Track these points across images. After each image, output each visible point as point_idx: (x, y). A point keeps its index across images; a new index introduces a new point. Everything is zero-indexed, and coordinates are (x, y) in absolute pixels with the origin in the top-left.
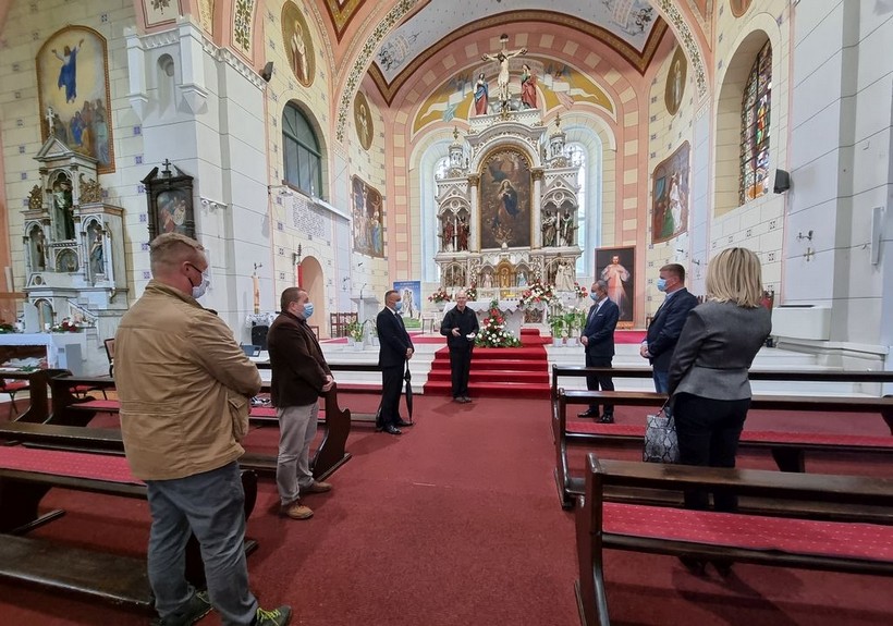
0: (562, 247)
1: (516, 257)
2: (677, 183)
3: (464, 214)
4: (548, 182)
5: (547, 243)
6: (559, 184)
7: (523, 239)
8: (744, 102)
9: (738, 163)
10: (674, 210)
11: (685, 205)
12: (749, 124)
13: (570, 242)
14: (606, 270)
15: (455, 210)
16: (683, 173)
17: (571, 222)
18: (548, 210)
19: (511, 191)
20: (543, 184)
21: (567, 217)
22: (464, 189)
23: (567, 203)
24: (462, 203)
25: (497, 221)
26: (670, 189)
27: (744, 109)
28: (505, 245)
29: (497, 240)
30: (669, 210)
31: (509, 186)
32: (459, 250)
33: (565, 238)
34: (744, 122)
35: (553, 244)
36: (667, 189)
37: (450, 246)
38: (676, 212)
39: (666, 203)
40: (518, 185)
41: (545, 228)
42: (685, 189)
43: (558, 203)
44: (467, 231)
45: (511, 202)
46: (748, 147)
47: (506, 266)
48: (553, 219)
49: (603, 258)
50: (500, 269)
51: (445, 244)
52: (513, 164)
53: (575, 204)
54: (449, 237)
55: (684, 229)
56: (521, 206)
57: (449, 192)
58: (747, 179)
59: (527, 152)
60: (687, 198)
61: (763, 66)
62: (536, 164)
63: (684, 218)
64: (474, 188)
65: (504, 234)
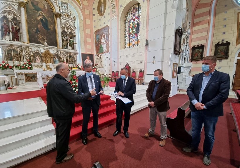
0: (70, 50)
1: (52, 51)
2: (104, 37)
3: (16, 22)
4: (63, 21)
5: (64, 47)
6: (67, 24)
7: (53, 43)
8: (126, 20)
9: (124, 36)
10: (103, 45)
11: (108, 44)
12: (127, 26)
13: (73, 48)
14: (85, 61)
15: (10, 17)
16: (106, 35)
17: (73, 41)
18: (64, 33)
19: (45, 18)
20: (61, 21)
21: (71, 38)
22: (16, 8)
23: (70, 33)
24: (14, 14)
25: (37, 31)
26: (101, 38)
27: (125, 22)
28: (46, 43)
29: (39, 40)
30: (101, 45)
31: (43, 15)
32: (13, 40)
33: (71, 47)
34: (125, 26)
35: (67, 48)
36: (100, 39)
37: (7, 37)
38: (104, 46)
39: (100, 43)
40: (48, 17)
41: (63, 40)
42: (107, 40)
43: (68, 31)
44: (18, 30)
45: (45, 24)
46: (127, 33)
47: (48, 54)
48: (66, 38)
49: (84, 56)
50: (45, 55)
51: (4, 35)
52: (44, 6)
53: (74, 34)
54: (6, 31)
55: (108, 51)
56: (51, 27)
57: (6, 6)
58: (127, 41)
59: (52, 3)
60: (109, 43)
61: (132, 12)
62: (57, 10)
63: (108, 48)
64: (23, 9)
65: (43, 38)
